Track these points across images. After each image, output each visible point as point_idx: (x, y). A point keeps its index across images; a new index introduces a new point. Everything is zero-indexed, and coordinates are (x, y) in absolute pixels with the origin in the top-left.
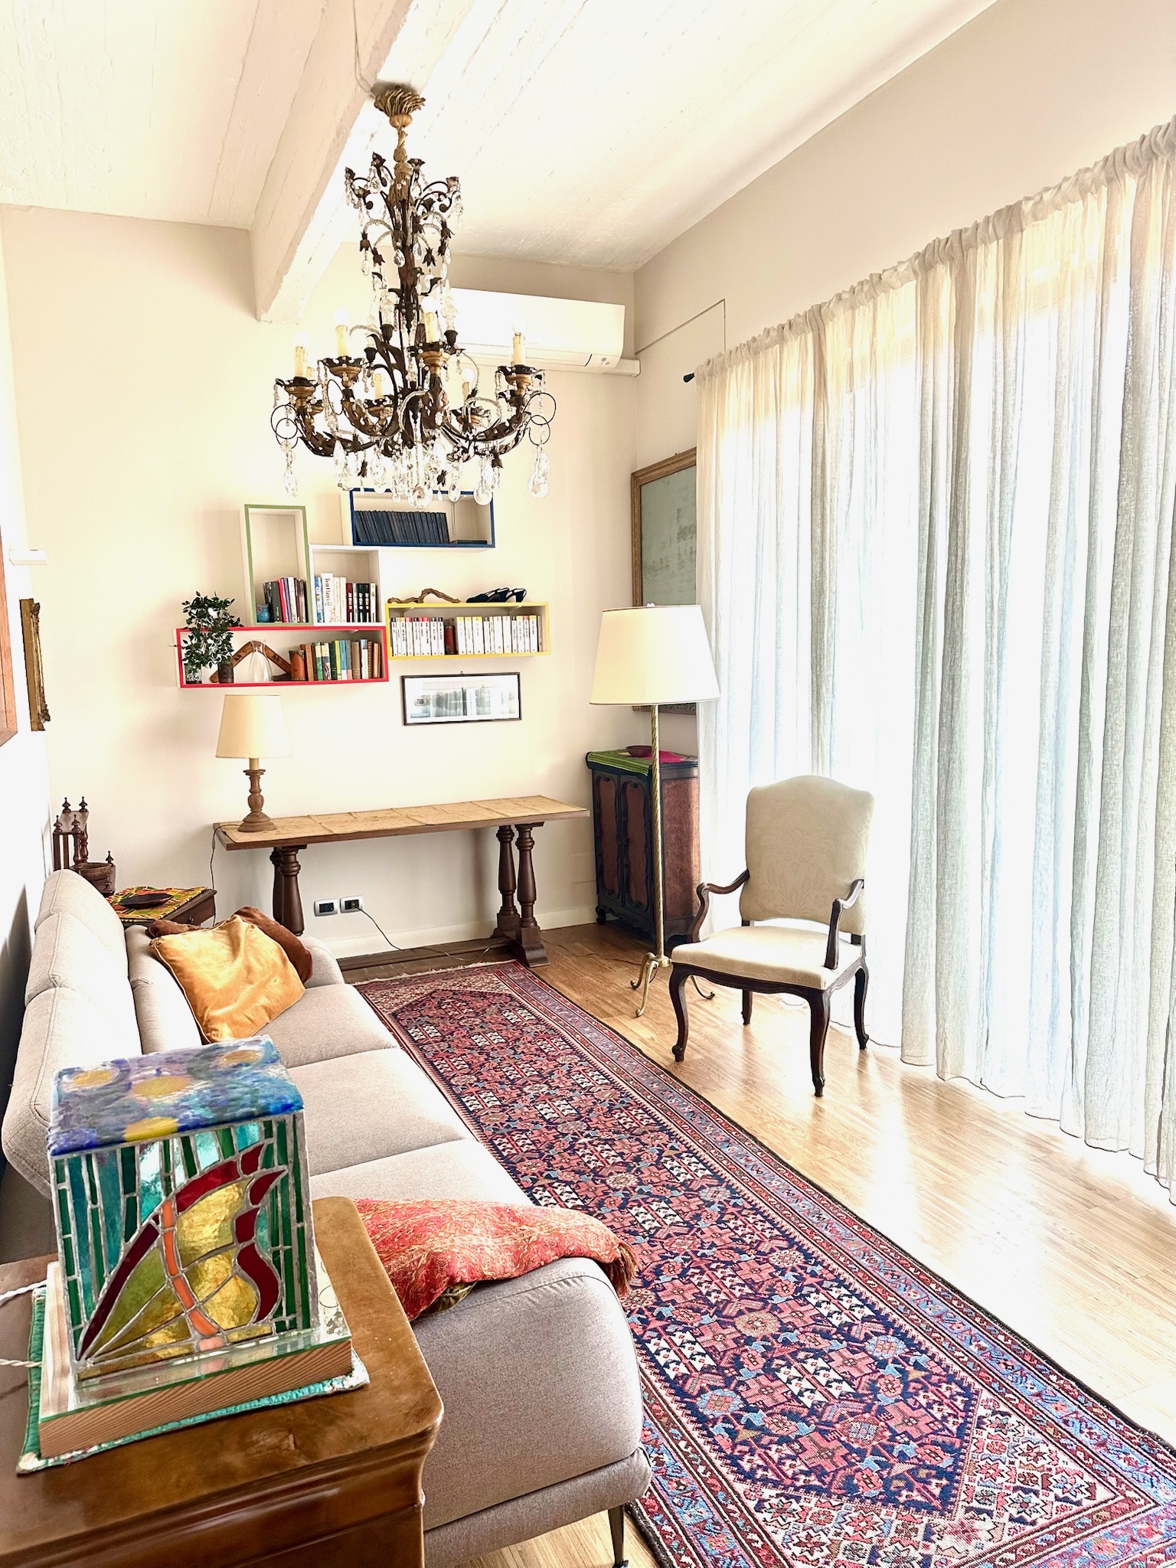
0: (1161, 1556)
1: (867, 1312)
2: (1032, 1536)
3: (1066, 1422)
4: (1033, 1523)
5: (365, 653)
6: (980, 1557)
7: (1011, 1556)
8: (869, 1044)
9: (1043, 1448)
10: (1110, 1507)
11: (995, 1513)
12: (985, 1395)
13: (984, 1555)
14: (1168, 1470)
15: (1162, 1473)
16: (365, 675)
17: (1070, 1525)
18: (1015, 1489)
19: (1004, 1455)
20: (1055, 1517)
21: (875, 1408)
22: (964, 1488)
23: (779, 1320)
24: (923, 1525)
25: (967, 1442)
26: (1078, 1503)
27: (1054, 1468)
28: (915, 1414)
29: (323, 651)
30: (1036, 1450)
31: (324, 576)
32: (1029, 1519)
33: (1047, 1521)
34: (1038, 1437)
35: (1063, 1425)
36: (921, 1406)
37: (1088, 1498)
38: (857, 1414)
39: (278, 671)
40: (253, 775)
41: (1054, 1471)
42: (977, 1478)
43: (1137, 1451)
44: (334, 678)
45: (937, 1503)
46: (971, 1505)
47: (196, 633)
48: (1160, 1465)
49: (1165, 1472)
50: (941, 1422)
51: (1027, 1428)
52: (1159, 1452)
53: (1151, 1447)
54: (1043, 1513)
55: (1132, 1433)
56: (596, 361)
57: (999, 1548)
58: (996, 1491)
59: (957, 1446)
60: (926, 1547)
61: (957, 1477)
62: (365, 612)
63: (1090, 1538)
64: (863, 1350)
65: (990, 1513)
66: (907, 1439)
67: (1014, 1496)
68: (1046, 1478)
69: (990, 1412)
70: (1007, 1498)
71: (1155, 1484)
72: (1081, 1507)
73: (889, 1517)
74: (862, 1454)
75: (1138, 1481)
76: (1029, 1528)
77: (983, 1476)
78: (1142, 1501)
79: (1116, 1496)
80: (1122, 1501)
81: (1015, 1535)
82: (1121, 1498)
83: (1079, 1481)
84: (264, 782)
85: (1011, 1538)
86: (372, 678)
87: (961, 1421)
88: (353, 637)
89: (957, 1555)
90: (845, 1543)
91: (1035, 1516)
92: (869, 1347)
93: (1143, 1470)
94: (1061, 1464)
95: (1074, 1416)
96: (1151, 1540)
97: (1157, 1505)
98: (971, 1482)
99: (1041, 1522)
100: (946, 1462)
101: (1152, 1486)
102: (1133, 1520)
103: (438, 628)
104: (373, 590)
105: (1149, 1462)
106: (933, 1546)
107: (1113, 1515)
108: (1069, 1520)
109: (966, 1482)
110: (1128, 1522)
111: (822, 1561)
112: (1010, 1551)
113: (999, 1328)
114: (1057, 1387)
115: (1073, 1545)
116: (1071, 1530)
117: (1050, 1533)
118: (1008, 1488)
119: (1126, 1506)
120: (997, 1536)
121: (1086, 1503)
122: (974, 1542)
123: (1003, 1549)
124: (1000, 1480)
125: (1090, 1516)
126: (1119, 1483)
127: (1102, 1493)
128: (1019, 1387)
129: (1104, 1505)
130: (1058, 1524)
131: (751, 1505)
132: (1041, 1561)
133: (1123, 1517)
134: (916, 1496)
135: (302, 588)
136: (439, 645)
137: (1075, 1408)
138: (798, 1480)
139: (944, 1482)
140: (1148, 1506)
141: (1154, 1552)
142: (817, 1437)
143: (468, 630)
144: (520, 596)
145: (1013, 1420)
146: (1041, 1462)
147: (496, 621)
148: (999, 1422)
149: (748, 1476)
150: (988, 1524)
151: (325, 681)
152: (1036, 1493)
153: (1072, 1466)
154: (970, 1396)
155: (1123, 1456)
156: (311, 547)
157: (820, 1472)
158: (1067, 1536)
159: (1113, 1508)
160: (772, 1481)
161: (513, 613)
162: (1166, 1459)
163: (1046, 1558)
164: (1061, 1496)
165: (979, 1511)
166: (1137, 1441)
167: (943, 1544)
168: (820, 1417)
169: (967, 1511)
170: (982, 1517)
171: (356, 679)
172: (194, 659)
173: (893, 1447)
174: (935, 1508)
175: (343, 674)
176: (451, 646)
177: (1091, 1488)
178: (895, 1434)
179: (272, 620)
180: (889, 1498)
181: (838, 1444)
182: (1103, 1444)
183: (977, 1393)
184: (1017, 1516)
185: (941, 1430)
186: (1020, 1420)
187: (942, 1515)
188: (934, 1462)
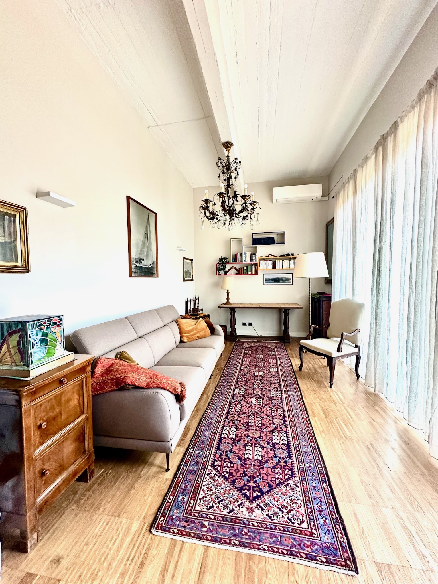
0: (304, 556)
1: (286, 443)
2: (268, 523)
3: (315, 499)
4: (273, 520)
5: (254, 268)
6: (247, 519)
7: (256, 524)
8: (360, 378)
9: (299, 502)
10: (302, 530)
11: (264, 510)
12: (297, 479)
13: (249, 519)
14: (336, 532)
15: (333, 532)
16: (254, 273)
17: (284, 527)
18: (278, 508)
19: (284, 497)
20: (281, 522)
21: (262, 466)
22: (263, 499)
23: (260, 435)
24: (241, 501)
25: (278, 488)
26: (293, 523)
27: (296, 509)
28: (271, 473)
29: (245, 268)
30: (296, 501)
31: (246, 252)
32: (273, 518)
33: (278, 522)
34: (301, 498)
35: (313, 499)
36: (275, 472)
37: (298, 524)
38: (255, 465)
39: (236, 272)
40: (228, 293)
41: (295, 510)
42: (269, 499)
43: (331, 520)
44: (247, 274)
45: (251, 498)
46: (260, 504)
47: (220, 264)
48: (335, 529)
49: (334, 532)
50: (276, 479)
51: (300, 494)
52: (338, 525)
53: (336, 522)
54: (279, 519)
55: (335, 514)
56: (315, 198)
57: (255, 520)
58: (271, 505)
59: (274, 487)
60: (236, 507)
61: (264, 495)
62: (254, 259)
63: (286, 535)
64: (274, 451)
65: (263, 509)
66: (261, 478)
67: (275, 509)
68: (290, 510)
69: (293, 483)
70: (272, 509)
71: (326, 534)
72: (293, 525)
73: (236, 494)
74: (246, 475)
75: (321, 529)
76: (270, 520)
77: (272, 499)
78: (316, 536)
79: (309, 529)
80: (309, 532)
81: (264, 520)
82: (310, 530)
83: (300, 517)
84: (230, 295)
85: (262, 520)
86: (255, 274)
87: (282, 481)
88: (251, 265)
89: (242, 515)
90: (218, 494)
91: (275, 518)
92: (277, 451)
93: (327, 527)
94: (300, 509)
95: (320, 498)
96: (306, 549)
97: (320, 540)
98: (267, 499)
99: (275, 521)
100: (265, 489)
101: (325, 534)
102: (306, 539)
103: (271, 263)
104: (256, 255)
105: (331, 526)
106: (238, 508)
107: (301, 534)
108: (285, 526)
109: (265, 498)
110: (304, 539)
111: (208, 495)
112: (257, 523)
113: (322, 463)
114: (323, 488)
115: (278, 533)
116: (282, 529)
117: (275, 526)
118: (276, 506)
119: (309, 534)
120: (258, 516)
121: (296, 525)
122: (250, 514)
123: (256, 521)
124: (276, 503)
125: (292, 529)
126: (314, 526)
127: (304, 525)
128: (310, 482)
129: (301, 529)
130: (280, 525)
131: (207, 472)
132: (264, 531)
133: (303, 536)
134: (248, 494)
135: (241, 254)
136: (271, 267)
137: (322, 496)
138: (224, 473)
139: (259, 494)
140: (317, 538)
141: (303, 553)
142: (239, 466)
143: (279, 263)
144: (293, 255)
145: (298, 489)
146: (294, 505)
147: (286, 261)
148: (293, 488)
149: (214, 466)
150: (259, 512)
151: (245, 274)
152: (283, 512)
153: (303, 512)
154: (292, 476)
155: (324, 519)
156: (243, 246)
157: (230, 474)
158: (279, 530)
159: (303, 532)
160: (218, 470)
161: (290, 259)
162: (339, 528)
163: (266, 531)
164: (290, 518)
165: (260, 507)
166: (334, 517)
167: (241, 509)
168: (245, 461)
169: (257, 505)
170: (259, 509)
171: (252, 274)
172: (219, 269)
173: (255, 478)
174: (249, 499)
175: (249, 273)
176: (274, 266)
177: (302, 522)
178: (260, 475)
179: (235, 262)
180: (240, 490)
181: (243, 470)
182: (320, 511)
183: (295, 477)
184: (270, 515)
185: (273, 481)
186: (300, 491)
187: (249, 502)
188: (262, 488)
